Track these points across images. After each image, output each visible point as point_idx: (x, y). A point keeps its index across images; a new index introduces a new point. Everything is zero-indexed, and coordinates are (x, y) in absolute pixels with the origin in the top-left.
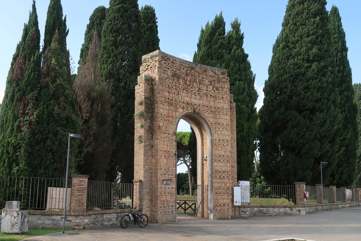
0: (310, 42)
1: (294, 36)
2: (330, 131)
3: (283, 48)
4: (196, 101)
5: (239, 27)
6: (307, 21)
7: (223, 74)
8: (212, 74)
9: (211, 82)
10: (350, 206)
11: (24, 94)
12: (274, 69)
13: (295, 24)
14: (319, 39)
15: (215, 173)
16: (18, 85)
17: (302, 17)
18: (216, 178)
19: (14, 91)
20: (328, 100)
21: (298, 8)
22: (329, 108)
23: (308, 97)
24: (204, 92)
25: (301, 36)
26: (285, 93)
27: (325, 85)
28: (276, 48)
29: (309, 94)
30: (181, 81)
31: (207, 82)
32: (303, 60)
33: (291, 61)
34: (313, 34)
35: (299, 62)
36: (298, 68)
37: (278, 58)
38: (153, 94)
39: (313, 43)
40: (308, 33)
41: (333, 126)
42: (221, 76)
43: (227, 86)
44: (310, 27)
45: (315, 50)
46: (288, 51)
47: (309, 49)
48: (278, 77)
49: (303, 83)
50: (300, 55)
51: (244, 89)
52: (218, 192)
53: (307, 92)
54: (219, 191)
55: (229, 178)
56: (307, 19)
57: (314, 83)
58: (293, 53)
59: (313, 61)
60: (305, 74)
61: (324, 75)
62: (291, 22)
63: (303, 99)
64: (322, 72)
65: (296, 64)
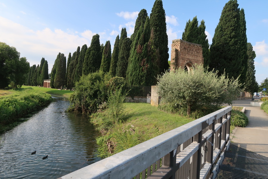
0: (232, 29)
1: (225, 26)
2: (237, 68)
3: (220, 31)
4: (191, 58)
5: (204, 24)
6: (231, 20)
7: (200, 46)
8: (196, 47)
9: (196, 50)
10: (241, 99)
11: (143, 58)
12: (215, 40)
13: (226, 20)
14: (236, 28)
16: (140, 55)
17: (229, 17)
19: (139, 57)
20: (237, 55)
21: (228, 13)
22: (237, 59)
23: (230, 53)
24: (193, 54)
25: (228, 26)
26: (219, 51)
27: (237, 49)
28: (216, 30)
29: (229, 52)
30: (186, 50)
31: (194, 50)
32: (228, 37)
33: (223, 37)
34: (233, 26)
35: (226, 38)
36: (226, 41)
37: (218, 35)
38: (177, 56)
39: (233, 30)
40: (231, 25)
41: (238, 66)
42: (199, 48)
43: (201, 51)
44: (232, 23)
45: (233, 33)
46: (222, 32)
47: (231, 33)
48: (217, 44)
49: (227, 47)
50: (227, 35)
51: (205, 51)
53: (229, 51)
56: (231, 19)
57: (232, 48)
58: (224, 34)
59: (232, 38)
60: (228, 43)
61: (236, 44)
62: (224, 19)
63: (227, 54)
64: (236, 43)
65: (225, 39)
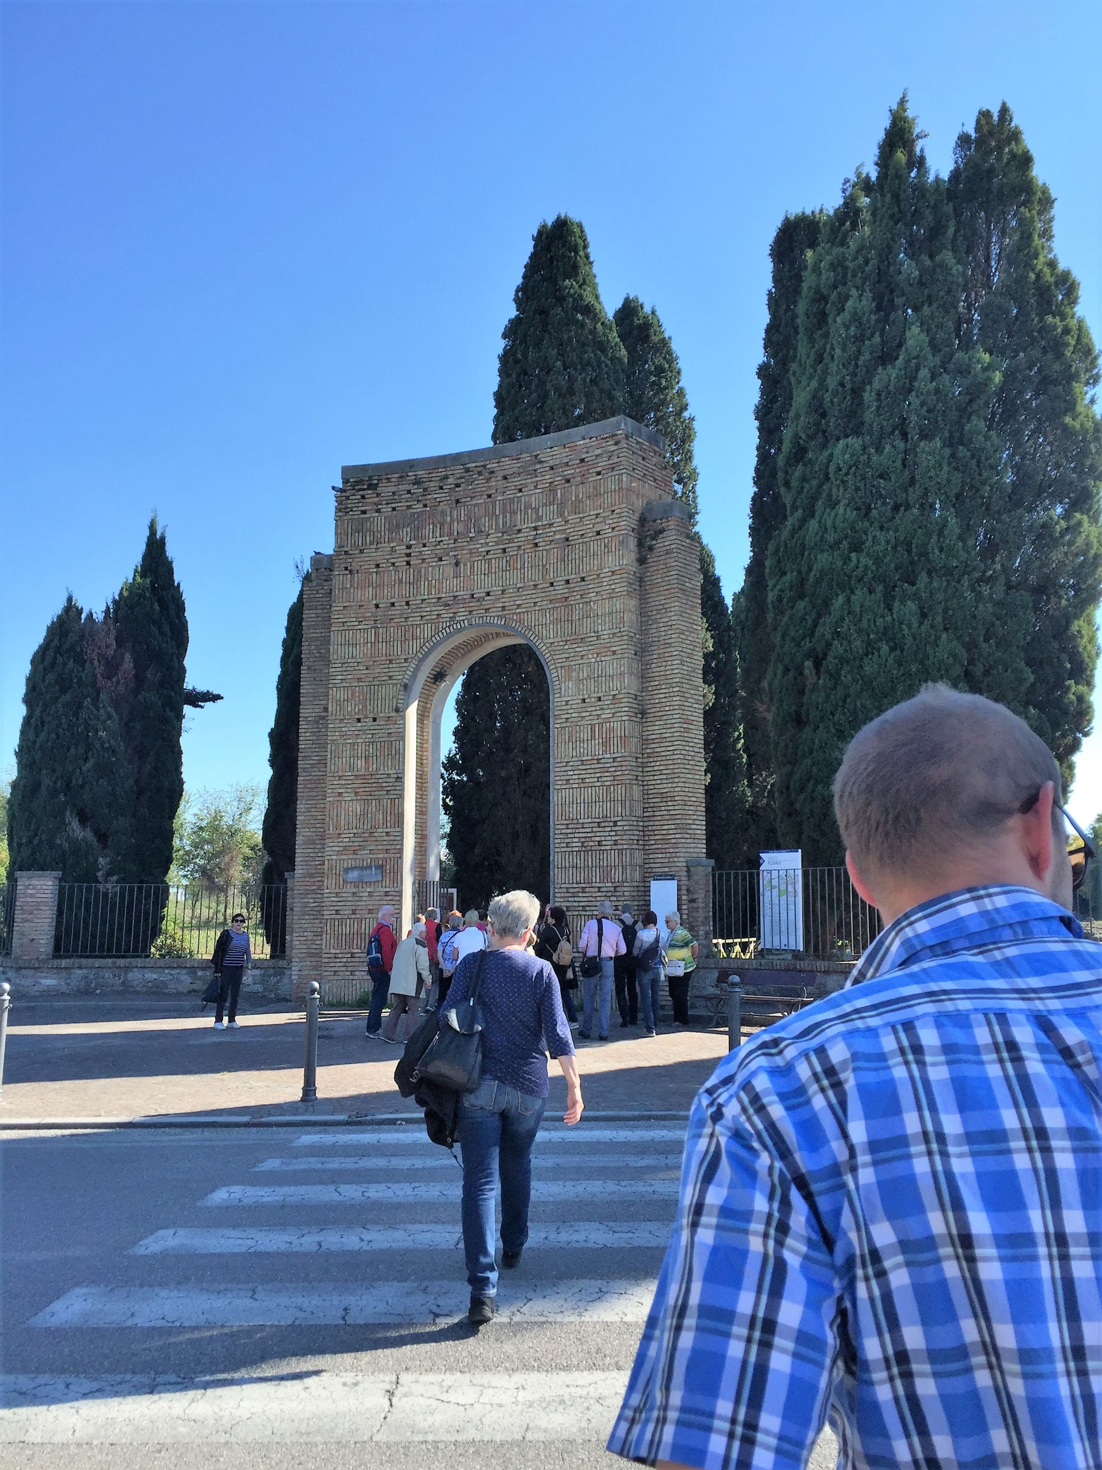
4: (489, 581)
15: (564, 831)
18: (569, 849)
24: (522, 537)
31: (535, 500)
52: (576, 904)
54: (582, 899)
55: (620, 847)
